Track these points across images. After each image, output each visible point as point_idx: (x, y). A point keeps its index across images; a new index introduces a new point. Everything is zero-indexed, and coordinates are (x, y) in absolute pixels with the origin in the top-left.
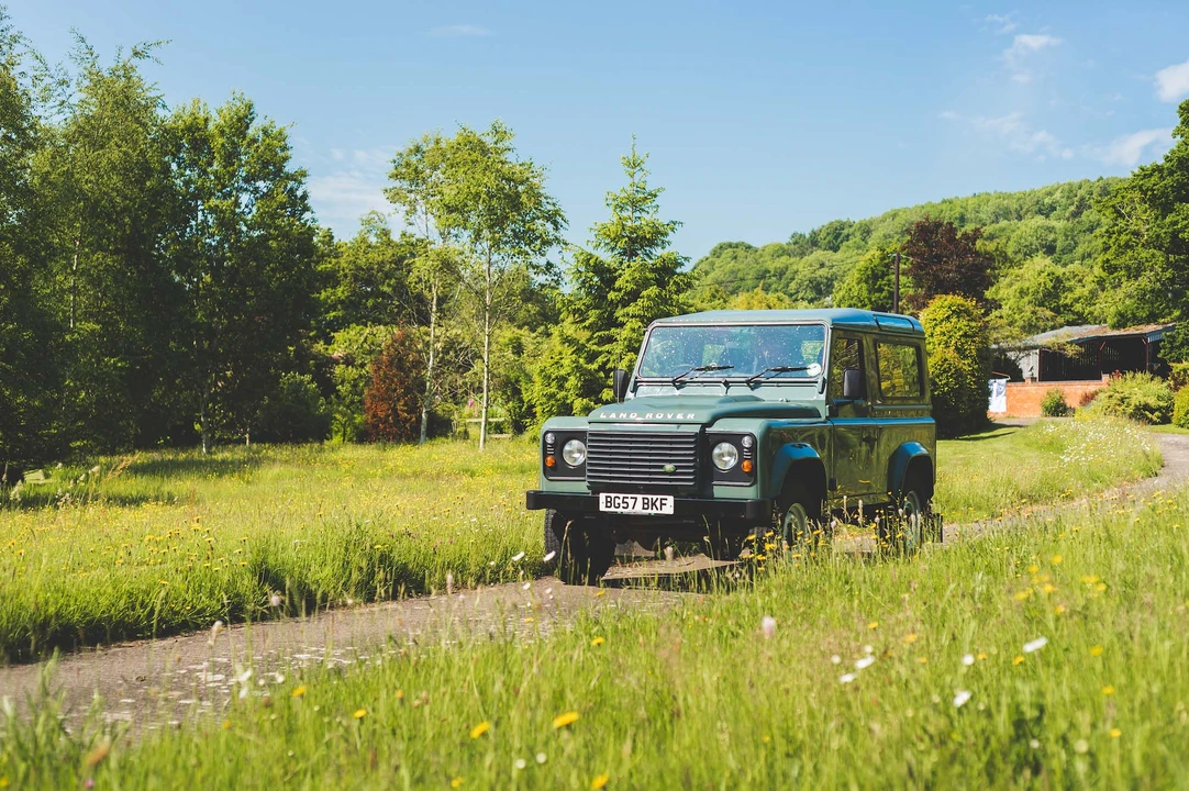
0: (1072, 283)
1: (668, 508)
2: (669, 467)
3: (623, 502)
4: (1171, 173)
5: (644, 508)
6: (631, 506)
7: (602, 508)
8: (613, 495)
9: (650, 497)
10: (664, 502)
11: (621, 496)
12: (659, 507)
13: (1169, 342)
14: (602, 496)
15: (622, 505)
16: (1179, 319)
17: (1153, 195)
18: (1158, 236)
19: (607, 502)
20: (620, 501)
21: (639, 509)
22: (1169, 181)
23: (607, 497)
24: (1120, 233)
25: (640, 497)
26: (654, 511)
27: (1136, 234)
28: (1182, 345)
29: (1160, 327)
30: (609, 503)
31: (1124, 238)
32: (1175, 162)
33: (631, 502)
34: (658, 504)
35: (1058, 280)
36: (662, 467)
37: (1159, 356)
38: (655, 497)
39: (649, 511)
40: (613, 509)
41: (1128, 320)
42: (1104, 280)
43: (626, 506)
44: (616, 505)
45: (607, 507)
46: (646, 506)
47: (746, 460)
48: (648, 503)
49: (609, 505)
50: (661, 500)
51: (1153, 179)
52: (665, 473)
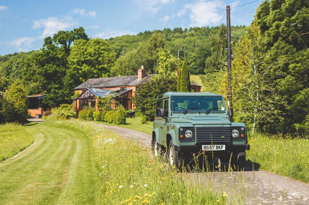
0: (10, 83)
1: (224, 148)
2: (223, 137)
4: (45, 55)
8: (206, 146)
9: (218, 145)
10: (222, 147)
11: (209, 146)
12: (221, 148)
13: (45, 99)
14: (203, 146)
16: (46, 93)
17: (40, 61)
18: (42, 72)
19: (205, 147)
21: (215, 149)
22: (44, 58)
23: (204, 146)
24: (30, 70)
25: (215, 146)
26: (220, 149)
27: (34, 71)
28: (48, 100)
29: (42, 95)
31: (31, 72)
32: (46, 53)
34: (221, 147)
35: (7, 82)
36: (221, 137)
38: (220, 145)
39: (218, 149)
40: (206, 150)
41: (33, 93)
42: (25, 83)
43: (211, 148)
44: (208, 148)
45: (204, 149)
46: (217, 148)
47: (242, 134)
48: (218, 147)
49: (205, 148)
50: (222, 146)
51: (39, 57)
52: (222, 138)
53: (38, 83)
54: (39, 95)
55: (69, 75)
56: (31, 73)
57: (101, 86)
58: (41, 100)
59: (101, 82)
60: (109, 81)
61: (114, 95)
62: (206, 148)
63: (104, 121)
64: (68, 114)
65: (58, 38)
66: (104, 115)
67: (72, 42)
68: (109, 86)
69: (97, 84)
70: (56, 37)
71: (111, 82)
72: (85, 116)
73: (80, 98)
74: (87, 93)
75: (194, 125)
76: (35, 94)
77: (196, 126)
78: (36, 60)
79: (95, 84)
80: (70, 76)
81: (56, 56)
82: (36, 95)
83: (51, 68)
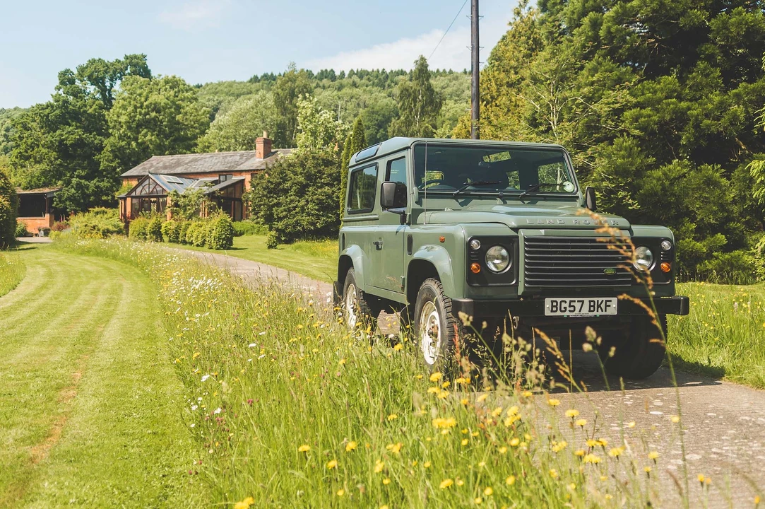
1: (612, 308)
2: (610, 270)
3: (570, 306)
4: (58, 107)
5: (590, 311)
6: (577, 310)
7: (548, 313)
8: (559, 300)
9: (595, 299)
10: (608, 303)
11: (568, 300)
12: (603, 309)
13: (59, 198)
14: (548, 302)
15: (568, 309)
17: (48, 120)
18: (51, 142)
19: (553, 306)
20: (567, 305)
21: (585, 311)
22: (57, 112)
23: (552, 302)
25: (586, 300)
26: (600, 313)
27: (36, 139)
28: (66, 200)
29: (53, 190)
30: (554, 307)
31: (30, 141)
32: (61, 103)
33: (578, 305)
34: (603, 306)
36: (602, 270)
37: (54, 205)
38: (600, 299)
39: (595, 313)
40: (559, 313)
43: (572, 309)
44: (563, 309)
45: (552, 311)
46: (592, 309)
47: (663, 261)
48: (594, 306)
49: (554, 309)
50: (606, 301)
51: (47, 111)
52: (606, 276)
53: (43, 166)
54: (47, 190)
55: (110, 149)
56: (29, 143)
57: (179, 170)
58: (51, 200)
59: (178, 164)
60: (196, 160)
61: (206, 190)
62: (556, 306)
63: (184, 242)
64: (106, 227)
65: (88, 72)
66: (186, 229)
67: (118, 82)
68: (196, 171)
69: (170, 167)
70: (82, 70)
71: (200, 162)
72: (144, 231)
73: (133, 194)
74: (149, 184)
75: (516, 229)
76: (39, 187)
77: (522, 233)
78: (40, 115)
79: (165, 167)
80: (112, 151)
81: (82, 110)
82: (41, 189)
83: (70, 133)
